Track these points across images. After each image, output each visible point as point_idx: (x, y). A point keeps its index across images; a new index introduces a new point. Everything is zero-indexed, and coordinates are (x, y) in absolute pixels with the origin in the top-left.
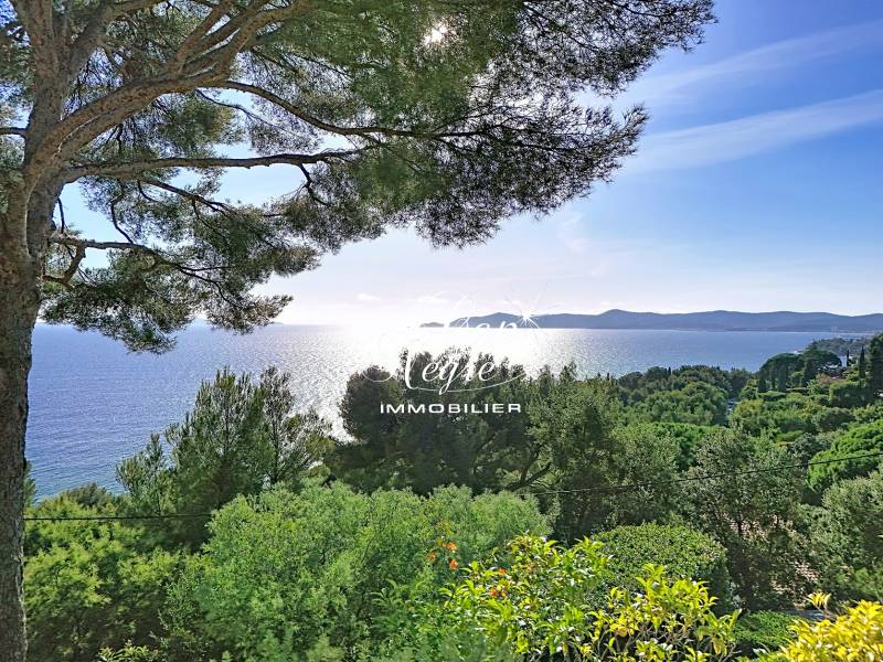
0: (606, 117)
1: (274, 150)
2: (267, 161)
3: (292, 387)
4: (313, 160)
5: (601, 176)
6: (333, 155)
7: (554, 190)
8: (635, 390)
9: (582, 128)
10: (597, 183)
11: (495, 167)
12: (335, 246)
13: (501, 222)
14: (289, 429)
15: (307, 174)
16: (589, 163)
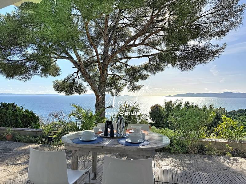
0: (218, 46)
1: (142, 54)
2: (142, 57)
3: (139, 107)
4: (150, 56)
5: (217, 56)
6: (155, 54)
7: (207, 60)
8: (234, 116)
9: (213, 48)
10: (216, 58)
11: (195, 56)
12: (154, 73)
13: (196, 66)
14: (139, 117)
15: (149, 58)
16: (214, 54)
